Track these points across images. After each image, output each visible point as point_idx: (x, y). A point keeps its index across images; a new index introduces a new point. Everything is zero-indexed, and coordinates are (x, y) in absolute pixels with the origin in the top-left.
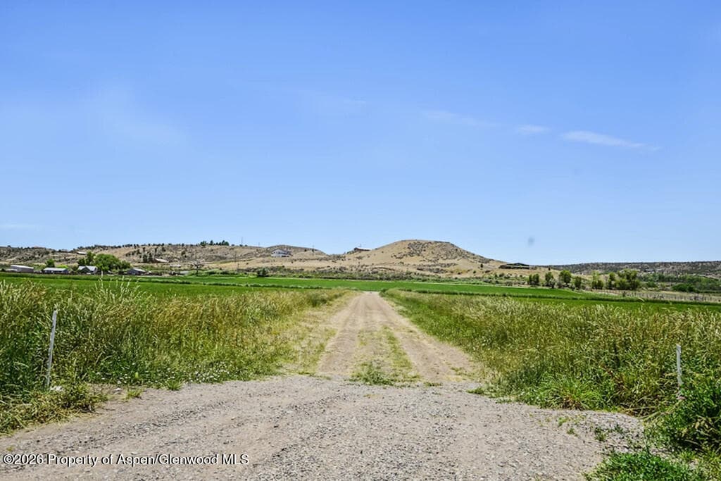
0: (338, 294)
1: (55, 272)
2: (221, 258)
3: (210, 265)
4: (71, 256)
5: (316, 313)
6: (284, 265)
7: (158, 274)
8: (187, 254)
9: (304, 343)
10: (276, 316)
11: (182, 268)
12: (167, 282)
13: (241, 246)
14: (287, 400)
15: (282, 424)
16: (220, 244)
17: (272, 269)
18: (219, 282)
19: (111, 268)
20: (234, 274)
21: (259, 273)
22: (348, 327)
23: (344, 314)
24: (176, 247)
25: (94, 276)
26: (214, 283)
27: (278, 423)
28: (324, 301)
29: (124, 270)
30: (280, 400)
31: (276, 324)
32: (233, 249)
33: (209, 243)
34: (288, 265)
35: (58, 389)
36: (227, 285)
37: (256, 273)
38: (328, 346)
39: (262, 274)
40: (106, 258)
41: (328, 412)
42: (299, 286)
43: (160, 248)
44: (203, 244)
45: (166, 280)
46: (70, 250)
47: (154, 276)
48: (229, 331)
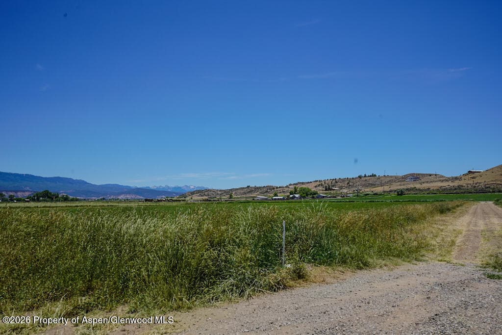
0: (459, 204)
1: (278, 199)
2: (372, 185)
3: (366, 190)
4: (286, 189)
5: (444, 218)
6: (415, 186)
7: (334, 197)
8: (350, 184)
9: (439, 240)
10: (415, 221)
11: (348, 193)
12: (340, 202)
13: (384, 176)
14: (433, 280)
15: (432, 296)
16: (371, 176)
17: (407, 189)
18: (373, 200)
19: (307, 195)
20: (381, 194)
21: (398, 192)
22: (472, 227)
23: (466, 218)
24: (343, 180)
25: (299, 200)
26: (369, 200)
27: (429, 296)
28: (449, 210)
29: (314, 196)
30: (428, 279)
31: (415, 227)
32: (379, 178)
33: (364, 175)
34: (418, 186)
35: (289, 266)
36: (378, 202)
37: (396, 193)
38: (458, 241)
39: (400, 193)
40: (304, 189)
41: (467, 290)
42: (428, 200)
43: (334, 181)
44: (360, 177)
45: (339, 201)
46: (285, 186)
47: (332, 198)
48: (384, 231)
